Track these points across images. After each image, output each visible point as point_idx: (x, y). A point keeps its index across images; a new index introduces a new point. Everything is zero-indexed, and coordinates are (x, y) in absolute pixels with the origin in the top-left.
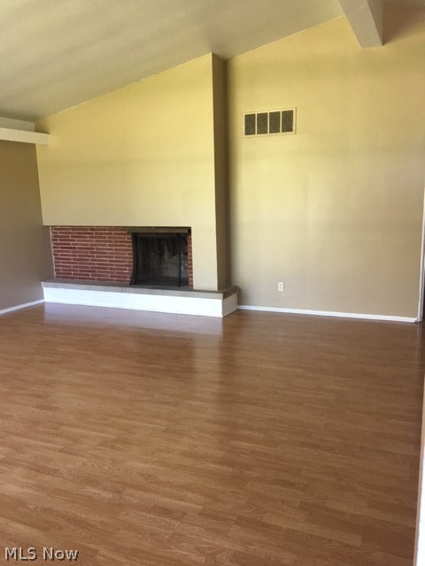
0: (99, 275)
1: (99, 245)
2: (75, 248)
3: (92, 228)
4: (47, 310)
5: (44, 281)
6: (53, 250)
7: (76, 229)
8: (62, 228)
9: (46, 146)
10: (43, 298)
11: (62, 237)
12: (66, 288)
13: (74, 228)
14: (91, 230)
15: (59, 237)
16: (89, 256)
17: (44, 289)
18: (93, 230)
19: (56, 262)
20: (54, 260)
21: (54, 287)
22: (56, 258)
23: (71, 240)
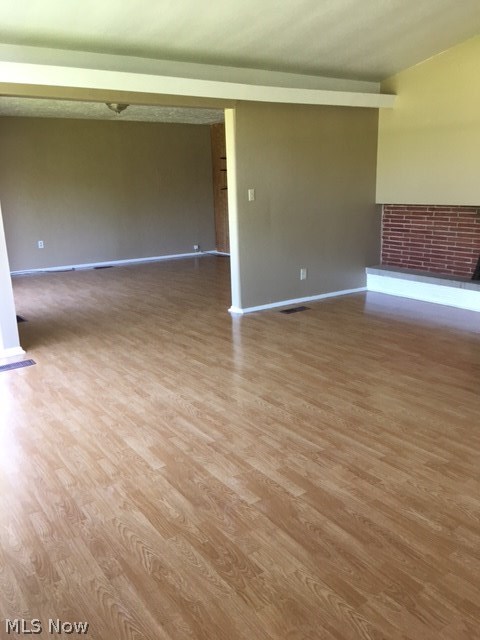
0: (432, 265)
1: (438, 228)
2: (408, 231)
3: (432, 208)
4: (368, 300)
5: (370, 266)
6: (382, 232)
7: (412, 209)
8: (396, 207)
9: (392, 109)
10: (365, 285)
11: (395, 217)
12: (393, 276)
13: (410, 207)
14: (430, 209)
15: (391, 217)
16: (424, 242)
17: (369, 276)
18: (434, 209)
19: (384, 246)
20: (382, 244)
21: (379, 274)
22: (385, 242)
23: (405, 222)
